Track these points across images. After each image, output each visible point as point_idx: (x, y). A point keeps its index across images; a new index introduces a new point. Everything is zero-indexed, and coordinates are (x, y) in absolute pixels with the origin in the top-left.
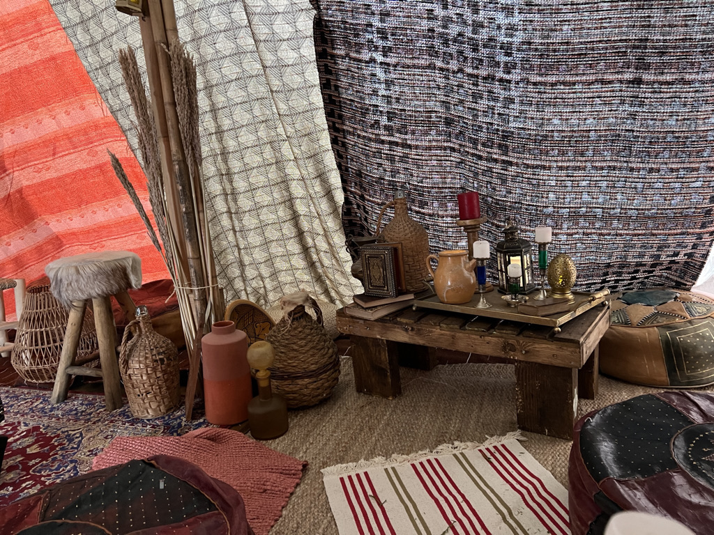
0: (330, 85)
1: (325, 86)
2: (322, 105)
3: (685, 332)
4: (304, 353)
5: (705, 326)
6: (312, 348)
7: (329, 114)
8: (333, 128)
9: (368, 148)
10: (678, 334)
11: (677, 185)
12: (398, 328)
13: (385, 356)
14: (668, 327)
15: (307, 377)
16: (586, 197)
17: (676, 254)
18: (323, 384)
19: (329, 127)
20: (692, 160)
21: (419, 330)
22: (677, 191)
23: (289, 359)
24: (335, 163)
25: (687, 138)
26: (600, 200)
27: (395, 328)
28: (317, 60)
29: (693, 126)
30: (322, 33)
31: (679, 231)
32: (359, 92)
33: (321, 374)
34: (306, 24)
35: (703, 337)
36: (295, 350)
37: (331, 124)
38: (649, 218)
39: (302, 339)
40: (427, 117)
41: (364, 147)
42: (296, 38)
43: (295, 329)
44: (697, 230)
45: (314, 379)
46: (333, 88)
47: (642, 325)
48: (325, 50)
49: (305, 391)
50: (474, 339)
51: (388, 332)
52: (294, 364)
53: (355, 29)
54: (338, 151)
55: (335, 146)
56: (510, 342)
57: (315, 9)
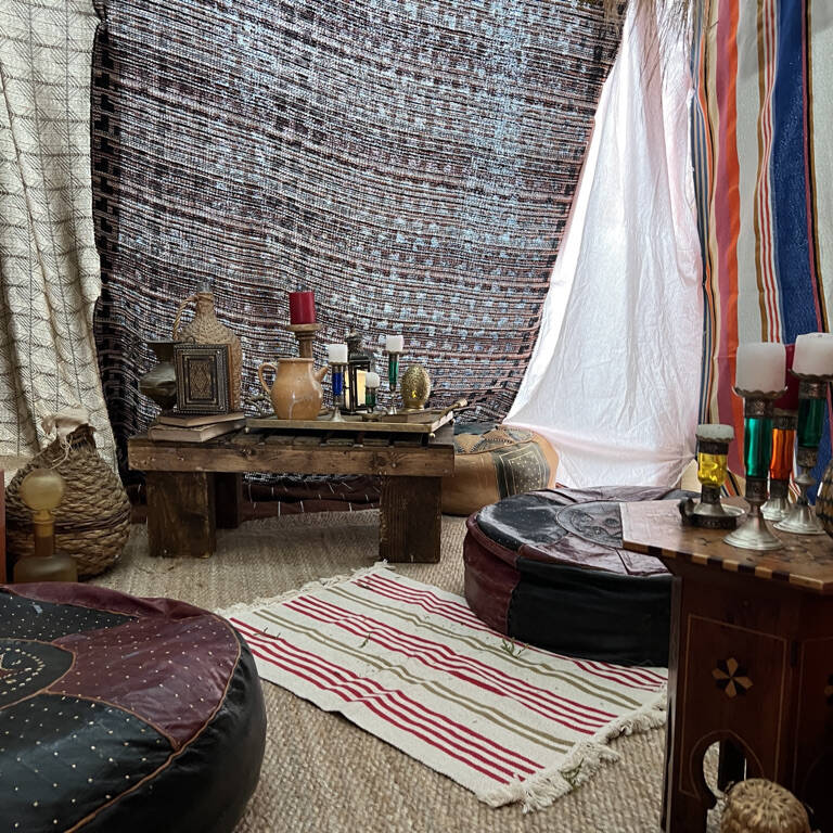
0: (108, 126)
1: (99, 125)
2: (87, 150)
3: (515, 455)
4: (92, 494)
5: (530, 449)
6: (103, 487)
7: (98, 165)
8: (100, 185)
9: (158, 220)
10: (509, 457)
11: (505, 305)
12: (232, 453)
13: (203, 498)
14: (500, 451)
15: (99, 527)
16: (421, 313)
17: (494, 383)
18: (117, 538)
19: (94, 184)
20: (519, 279)
21: (263, 453)
22: (504, 311)
23: (71, 502)
24: (93, 237)
25: (517, 256)
26: (434, 317)
27: (227, 453)
28: (92, 88)
29: (523, 244)
30: (106, 53)
31: (501, 356)
32: (157, 143)
33: (116, 524)
34: (83, 32)
35: (529, 459)
36: (80, 489)
37: (99, 180)
38: (477, 339)
39: (88, 474)
40: (249, 192)
41: (153, 219)
42: (64, 49)
43: (76, 459)
44: (516, 356)
45: (107, 531)
46: (111, 131)
47: (475, 451)
48: (105, 77)
49: (96, 548)
50: (337, 456)
51: (215, 461)
52: (81, 509)
53: (162, 60)
54: (103, 220)
55: (100, 213)
56: (380, 454)
57: (99, 16)
